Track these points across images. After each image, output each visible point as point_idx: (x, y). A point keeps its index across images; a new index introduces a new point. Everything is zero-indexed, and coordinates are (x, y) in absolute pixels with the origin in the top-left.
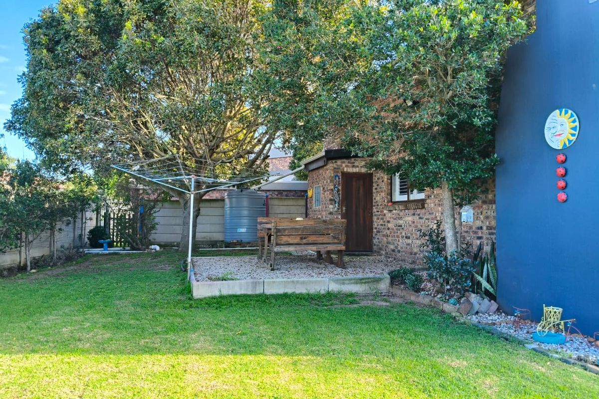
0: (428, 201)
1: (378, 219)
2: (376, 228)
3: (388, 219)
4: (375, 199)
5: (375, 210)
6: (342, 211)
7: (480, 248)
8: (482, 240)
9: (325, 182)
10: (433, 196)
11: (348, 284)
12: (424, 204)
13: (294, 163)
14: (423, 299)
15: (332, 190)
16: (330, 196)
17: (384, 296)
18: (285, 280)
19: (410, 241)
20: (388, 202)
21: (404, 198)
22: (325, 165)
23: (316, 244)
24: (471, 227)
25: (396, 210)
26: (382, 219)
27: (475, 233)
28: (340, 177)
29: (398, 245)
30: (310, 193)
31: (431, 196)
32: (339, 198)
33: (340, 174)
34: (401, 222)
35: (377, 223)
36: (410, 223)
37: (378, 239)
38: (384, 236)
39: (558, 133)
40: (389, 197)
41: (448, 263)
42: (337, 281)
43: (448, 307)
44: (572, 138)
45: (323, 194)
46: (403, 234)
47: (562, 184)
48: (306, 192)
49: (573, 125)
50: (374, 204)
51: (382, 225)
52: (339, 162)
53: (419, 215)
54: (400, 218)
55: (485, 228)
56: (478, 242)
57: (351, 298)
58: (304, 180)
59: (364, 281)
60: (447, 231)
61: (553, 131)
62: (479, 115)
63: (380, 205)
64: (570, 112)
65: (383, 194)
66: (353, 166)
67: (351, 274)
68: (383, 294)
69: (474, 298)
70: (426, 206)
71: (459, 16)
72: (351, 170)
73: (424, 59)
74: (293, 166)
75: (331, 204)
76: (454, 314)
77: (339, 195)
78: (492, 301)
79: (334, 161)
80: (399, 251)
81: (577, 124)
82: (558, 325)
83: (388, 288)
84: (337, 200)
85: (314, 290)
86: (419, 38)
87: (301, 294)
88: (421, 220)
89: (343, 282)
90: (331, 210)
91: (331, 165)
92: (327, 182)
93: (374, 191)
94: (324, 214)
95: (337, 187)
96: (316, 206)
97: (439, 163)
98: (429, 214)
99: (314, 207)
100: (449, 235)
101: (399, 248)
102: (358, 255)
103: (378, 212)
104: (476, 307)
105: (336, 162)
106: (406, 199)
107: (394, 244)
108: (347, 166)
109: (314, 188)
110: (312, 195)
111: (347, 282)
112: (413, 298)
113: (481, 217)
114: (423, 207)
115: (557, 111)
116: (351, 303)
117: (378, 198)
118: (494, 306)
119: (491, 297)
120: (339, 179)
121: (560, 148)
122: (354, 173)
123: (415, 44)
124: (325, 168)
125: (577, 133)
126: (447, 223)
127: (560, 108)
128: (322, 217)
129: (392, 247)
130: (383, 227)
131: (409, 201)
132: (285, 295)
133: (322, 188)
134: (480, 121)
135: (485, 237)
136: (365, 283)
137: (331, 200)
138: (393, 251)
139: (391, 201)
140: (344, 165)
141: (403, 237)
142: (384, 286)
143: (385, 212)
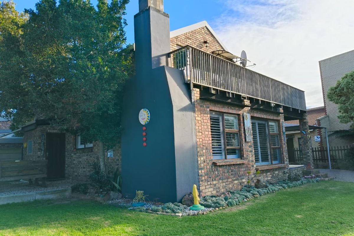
0: (95, 148)
1: (68, 159)
2: (67, 164)
3: (74, 159)
4: (67, 147)
5: (66, 153)
6: (46, 155)
7: (118, 169)
8: (119, 166)
9: (35, 138)
10: (97, 145)
11: (47, 195)
12: (93, 149)
13: (14, 125)
14: (88, 197)
15: (40, 143)
16: (39, 147)
17: (68, 198)
18: (7, 196)
19: (85, 170)
20: (74, 149)
21: (83, 146)
22: (36, 128)
23: (28, 175)
24: (114, 160)
25: (78, 153)
26: (70, 159)
27: (116, 162)
28: (45, 136)
29: (79, 172)
30: (25, 145)
31: (96, 145)
32: (45, 147)
33: (45, 134)
34: (81, 160)
35: (67, 161)
36: (86, 159)
37: (68, 170)
38: (71, 168)
39: (143, 118)
40: (75, 146)
41: (99, 177)
42: (40, 194)
43: (99, 199)
44: (148, 120)
45: (34, 145)
46: (82, 166)
47: (144, 139)
48: (22, 144)
49: (148, 115)
50: (66, 151)
51: (70, 162)
52: (44, 127)
53: (90, 155)
54: (80, 158)
55: (120, 160)
56: (117, 167)
57: (49, 201)
58: (21, 136)
59: (56, 192)
60: (101, 162)
61: (142, 117)
62: (111, 110)
63: (69, 151)
64: (147, 110)
65: (71, 145)
66: (54, 129)
67: (50, 189)
68: (67, 198)
69: (112, 193)
70: (93, 150)
71: (101, 67)
72: (52, 131)
73: (85, 84)
74: (13, 128)
75: (39, 151)
76: (101, 201)
77: (44, 146)
78: (120, 193)
79: (41, 126)
80: (79, 176)
81: (149, 115)
82: (142, 198)
83: (70, 194)
84: (43, 149)
85: (27, 200)
86: (82, 75)
87: (18, 203)
88: (91, 158)
89: (44, 194)
90: (39, 155)
91: (39, 128)
92: (37, 138)
93: (66, 143)
94: (34, 158)
95: (43, 141)
96: (29, 153)
97: (94, 130)
98: (95, 154)
99: (28, 154)
100: (102, 164)
101: (79, 174)
102: (55, 180)
103: (68, 155)
104: (112, 197)
105: (42, 127)
106: (84, 147)
107: (77, 172)
108: (50, 129)
109: (28, 142)
110: (27, 146)
111: (47, 193)
112: (83, 197)
113: (119, 154)
114: (92, 151)
115: (143, 109)
116: (49, 204)
117: (68, 147)
118: (121, 195)
119: (120, 191)
120: (44, 136)
121: (144, 124)
122: (54, 133)
123: (80, 77)
124: (35, 130)
125: (149, 119)
126: (101, 158)
127: (144, 108)
128: (33, 159)
129: (76, 174)
130: (71, 163)
131: (85, 148)
132: (8, 205)
133: (33, 142)
134: (111, 112)
135: (120, 164)
136: (57, 193)
137: (39, 149)
138: (76, 176)
139: (76, 149)
140: (48, 129)
141: (81, 168)
142: (68, 194)
143: (72, 154)
